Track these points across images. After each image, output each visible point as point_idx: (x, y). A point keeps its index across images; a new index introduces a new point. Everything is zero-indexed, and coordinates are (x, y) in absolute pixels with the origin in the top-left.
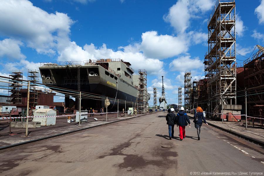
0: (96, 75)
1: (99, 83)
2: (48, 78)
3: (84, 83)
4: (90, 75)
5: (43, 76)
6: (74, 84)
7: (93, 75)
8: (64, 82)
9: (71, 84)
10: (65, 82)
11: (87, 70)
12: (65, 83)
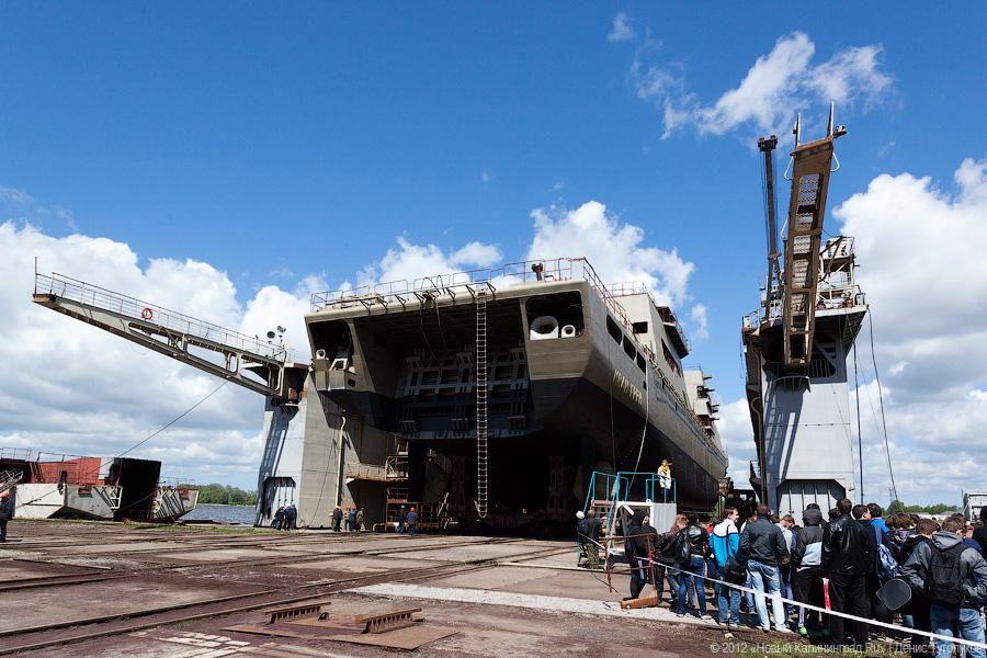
0: (564, 334)
1: (578, 375)
2: (340, 365)
3: (498, 383)
4: (535, 336)
5: (318, 357)
6: (454, 389)
7: (554, 335)
8: (409, 382)
9: (437, 387)
10: (413, 383)
11: (523, 308)
12: (413, 388)
